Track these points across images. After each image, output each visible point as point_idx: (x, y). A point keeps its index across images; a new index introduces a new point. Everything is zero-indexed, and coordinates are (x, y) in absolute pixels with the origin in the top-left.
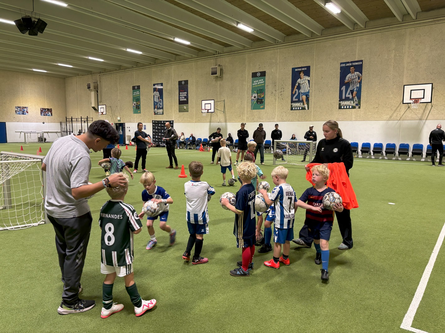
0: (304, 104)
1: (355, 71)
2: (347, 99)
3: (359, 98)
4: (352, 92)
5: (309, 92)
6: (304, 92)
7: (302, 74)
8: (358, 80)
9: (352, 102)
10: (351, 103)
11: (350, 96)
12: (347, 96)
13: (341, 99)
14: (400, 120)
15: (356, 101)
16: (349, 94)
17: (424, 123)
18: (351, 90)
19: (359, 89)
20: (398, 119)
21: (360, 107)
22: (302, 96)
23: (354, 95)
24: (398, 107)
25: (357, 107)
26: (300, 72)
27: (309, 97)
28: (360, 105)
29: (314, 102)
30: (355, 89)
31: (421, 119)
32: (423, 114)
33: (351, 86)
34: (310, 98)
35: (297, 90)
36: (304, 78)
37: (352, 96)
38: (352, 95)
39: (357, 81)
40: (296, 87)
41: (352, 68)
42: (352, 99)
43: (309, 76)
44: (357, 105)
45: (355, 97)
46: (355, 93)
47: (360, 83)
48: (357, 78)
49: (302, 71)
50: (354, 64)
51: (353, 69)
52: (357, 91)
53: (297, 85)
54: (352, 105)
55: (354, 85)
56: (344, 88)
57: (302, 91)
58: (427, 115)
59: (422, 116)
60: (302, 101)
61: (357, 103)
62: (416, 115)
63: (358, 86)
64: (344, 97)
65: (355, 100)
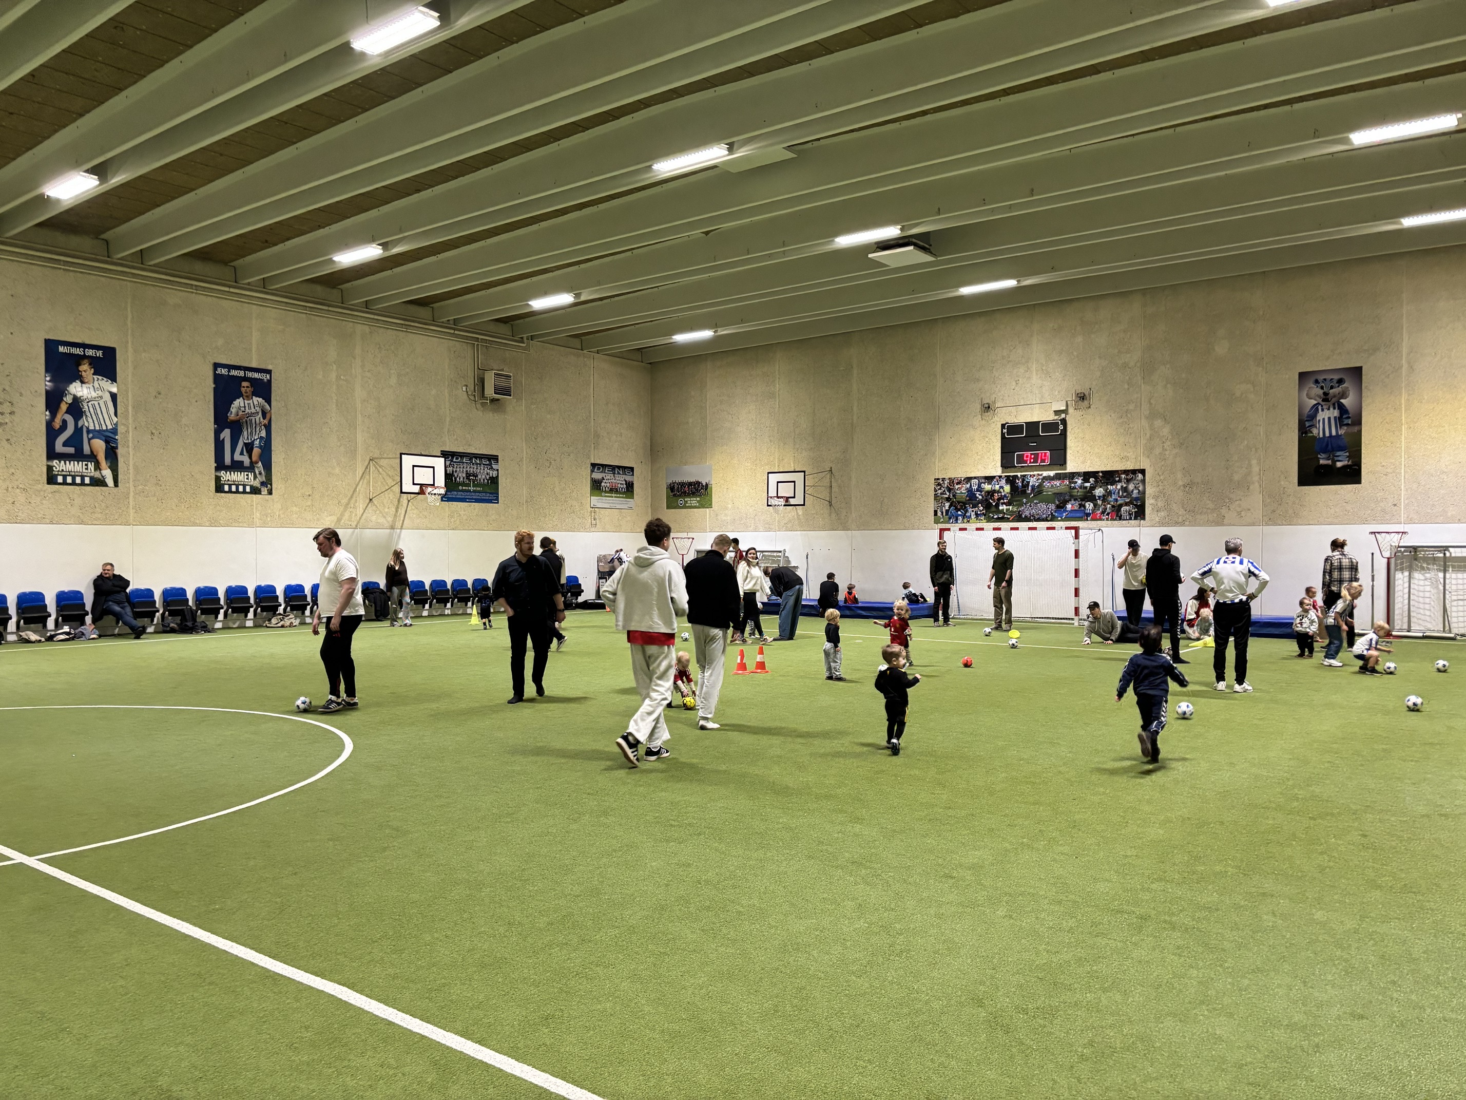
0: (98, 467)
1: (253, 395)
2: (237, 466)
3: (268, 467)
4: (249, 447)
5: (115, 431)
6: (97, 428)
7: (85, 368)
8: (262, 419)
9: (251, 476)
10: (248, 479)
11: (246, 460)
12: (237, 457)
13: (220, 466)
14: (356, 528)
15: (260, 474)
16: (242, 453)
17: (399, 536)
18: (245, 444)
19: (265, 444)
20: (354, 524)
21: (271, 490)
22: (89, 440)
23: (254, 458)
24: (352, 497)
25: (264, 491)
26: (79, 359)
27: (117, 448)
28: (271, 485)
29: (134, 465)
30: (257, 442)
31: (392, 528)
32: (395, 516)
33: (245, 433)
34: (120, 451)
35: (70, 419)
36: (96, 383)
37: (249, 460)
38: (250, 457)
39: (260, 423)
40: (64, 407)
41: (245, 384)
42: (251, 468)
43: (113, 379)
44: (263, 484)
45: (257, 463)
46: (256, 451)
47: (268, 428)
48: (260, 414)
49: (84, 357)
50: (250, 375)
51: (247, 387)
52: (260, 447)
53: (69, 399)
54: (252, 483)
55: (254, 431)
56: (226, 434)
57: (88, 423)
58: (402, 519)
59: (394, 521)
60: (92, 457)
61: (264, 479)
62: (385, 517)
63: (263, 434)
64: (228, 460)
65: (257, 472)
